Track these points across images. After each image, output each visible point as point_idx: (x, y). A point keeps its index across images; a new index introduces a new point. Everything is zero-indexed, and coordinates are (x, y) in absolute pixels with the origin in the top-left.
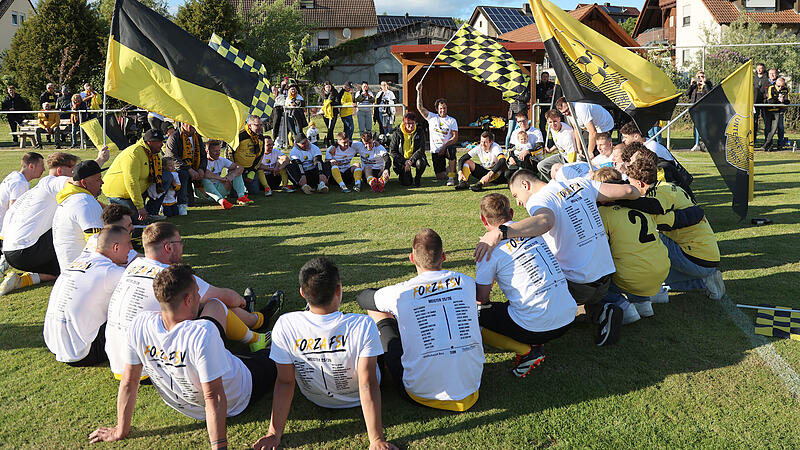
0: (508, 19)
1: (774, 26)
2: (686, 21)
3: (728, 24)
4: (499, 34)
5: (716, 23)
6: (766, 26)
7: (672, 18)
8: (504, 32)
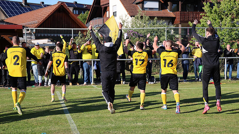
0: (13, 9)
1: (156, 18)
2: (115, 14)
3: (134, 16)
4: (7, 17)
5: (128, 16)
6: (152, 18)
7: (108, 12)
8: (10, 16)
